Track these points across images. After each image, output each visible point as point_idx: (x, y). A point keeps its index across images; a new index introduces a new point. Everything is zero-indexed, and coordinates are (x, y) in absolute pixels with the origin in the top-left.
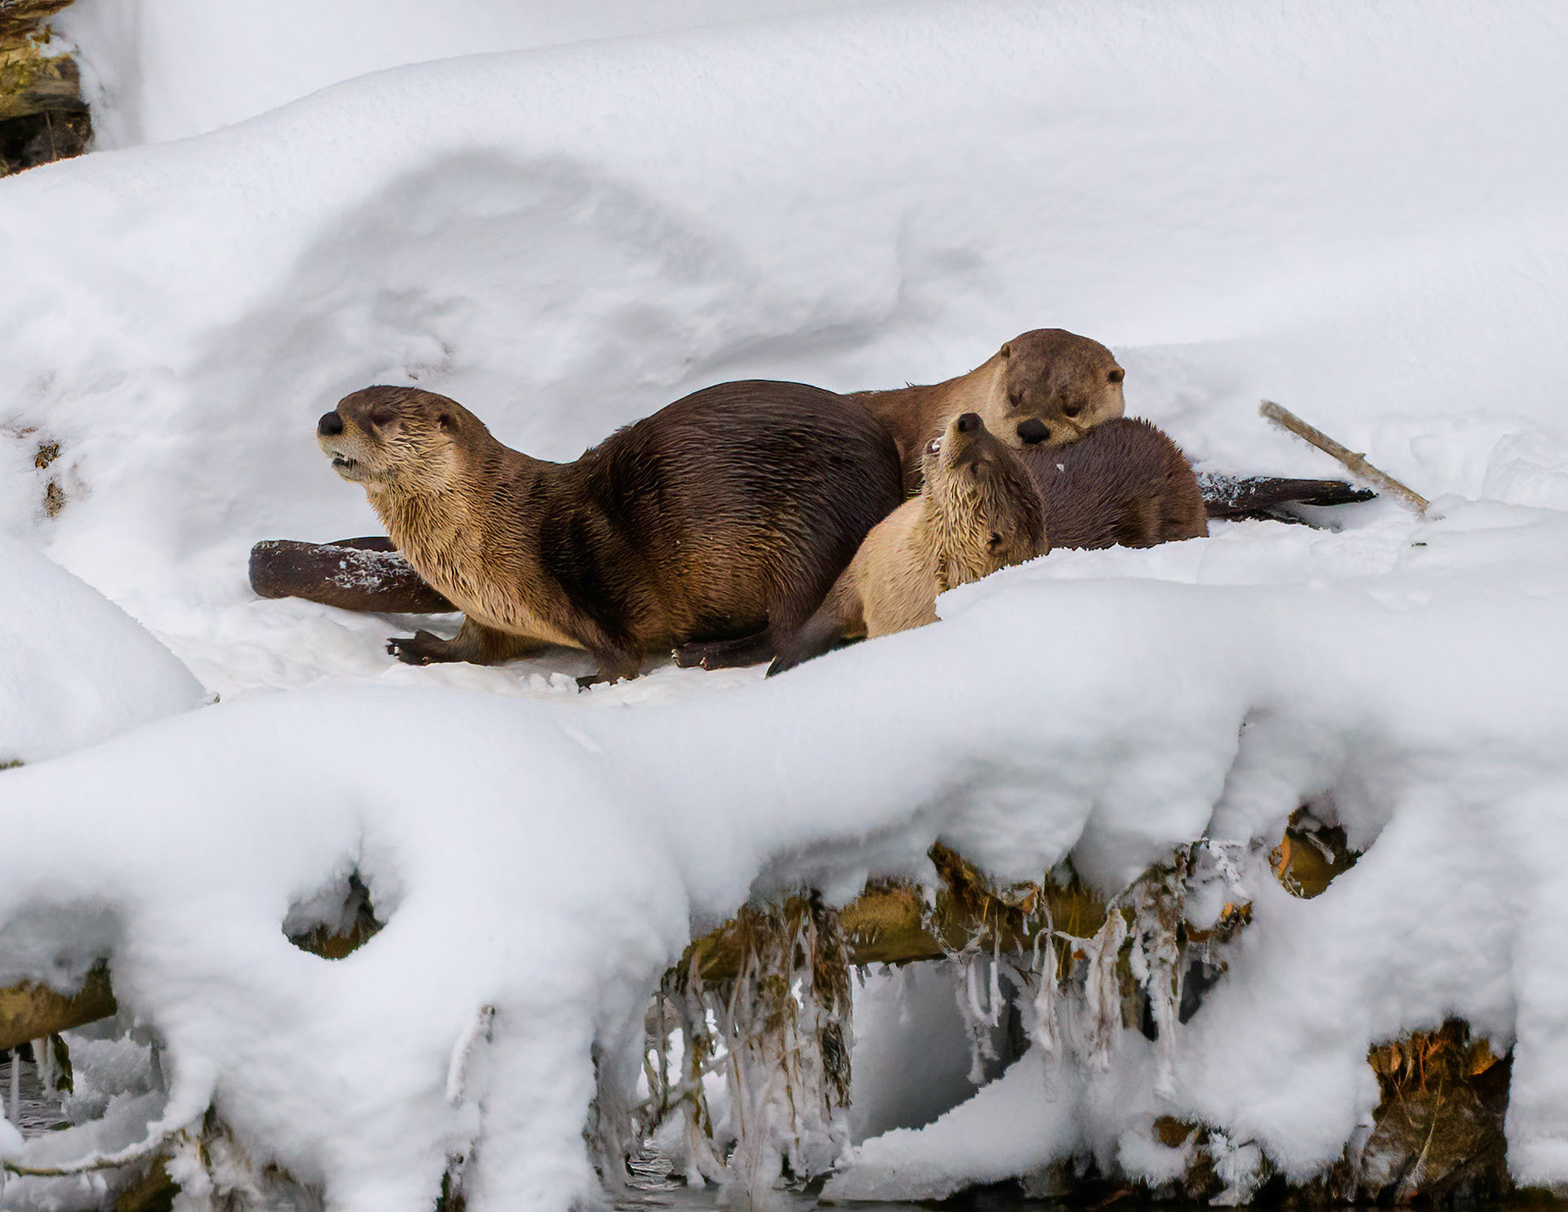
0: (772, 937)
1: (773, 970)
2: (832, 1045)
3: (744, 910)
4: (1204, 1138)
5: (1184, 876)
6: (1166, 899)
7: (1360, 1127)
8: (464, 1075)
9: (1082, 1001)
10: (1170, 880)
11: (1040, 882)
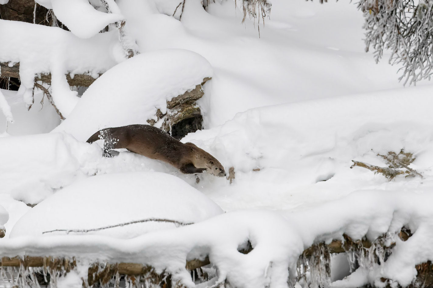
0: (317, 249)
1: (317, 255)
2: (327, 266)
3: (312, 245)
4: (388, 281)
5: (384, 238)
6: (381, 242)
7: (414, 278)
8: (267, 273)
9: (368, 259)
10: (382, 239)
11: (361, 239)
